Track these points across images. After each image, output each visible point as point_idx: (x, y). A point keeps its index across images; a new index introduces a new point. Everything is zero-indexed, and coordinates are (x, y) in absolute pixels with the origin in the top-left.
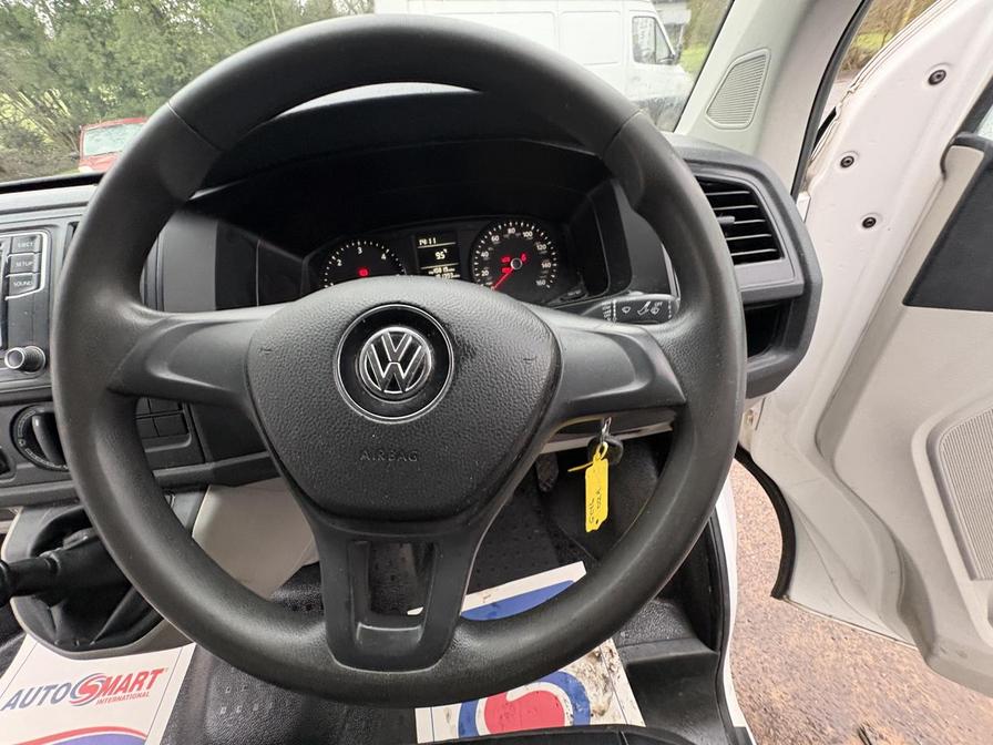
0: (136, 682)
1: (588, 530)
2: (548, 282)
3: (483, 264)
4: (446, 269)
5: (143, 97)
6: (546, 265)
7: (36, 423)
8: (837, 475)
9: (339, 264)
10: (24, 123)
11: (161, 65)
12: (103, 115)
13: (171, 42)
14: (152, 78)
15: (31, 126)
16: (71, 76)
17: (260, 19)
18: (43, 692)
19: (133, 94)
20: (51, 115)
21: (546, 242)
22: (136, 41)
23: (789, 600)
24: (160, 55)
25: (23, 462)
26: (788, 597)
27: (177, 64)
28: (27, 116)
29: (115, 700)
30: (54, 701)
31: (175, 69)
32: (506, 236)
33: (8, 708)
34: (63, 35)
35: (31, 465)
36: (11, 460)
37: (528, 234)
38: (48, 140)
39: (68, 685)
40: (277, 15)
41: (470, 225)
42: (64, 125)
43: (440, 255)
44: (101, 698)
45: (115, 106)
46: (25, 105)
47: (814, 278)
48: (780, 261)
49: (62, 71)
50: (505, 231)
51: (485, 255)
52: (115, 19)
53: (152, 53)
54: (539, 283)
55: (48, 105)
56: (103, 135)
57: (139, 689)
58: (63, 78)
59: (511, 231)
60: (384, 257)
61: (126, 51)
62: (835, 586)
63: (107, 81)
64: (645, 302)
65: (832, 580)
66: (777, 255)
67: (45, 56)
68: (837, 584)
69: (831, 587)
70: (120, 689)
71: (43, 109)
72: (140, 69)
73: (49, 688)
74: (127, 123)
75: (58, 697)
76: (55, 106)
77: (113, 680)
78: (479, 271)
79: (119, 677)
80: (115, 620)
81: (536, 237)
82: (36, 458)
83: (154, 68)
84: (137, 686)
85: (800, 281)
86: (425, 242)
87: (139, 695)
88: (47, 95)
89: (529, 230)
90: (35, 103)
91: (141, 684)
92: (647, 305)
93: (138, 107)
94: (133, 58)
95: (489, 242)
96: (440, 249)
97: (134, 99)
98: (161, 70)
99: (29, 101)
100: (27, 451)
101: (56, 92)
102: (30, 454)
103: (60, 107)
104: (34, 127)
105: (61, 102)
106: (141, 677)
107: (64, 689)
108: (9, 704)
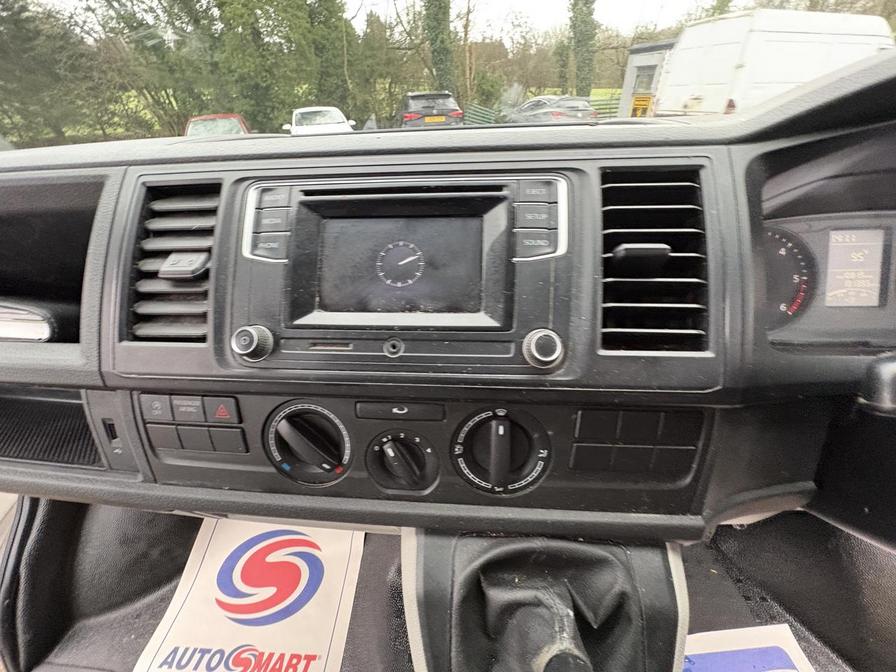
10: (142, 113)
11: (252, 74)
12: (200, 111)
13: (263, 56)
14: (243, 84)
15: (147, 115)
16: (183, 79)
17: (333, 42)
19: (227, 95)
20: (163, 108)
22: (237, 55)
24: (253, 66)
27: (264, 74)
28: (145, 107)
30: (209, 668)
31: (262, 78)
38: (157, 128)
40: (347, 40)
42: (171, 116)
46: (146, 99)
49: (178, 75)
52: (223, 38)
53: (248, 64)
55: (162, 100)
58: (177, 81)
61: (228, 62)
63: (209, 84)
67: (168, 62)
71: (157, 102)
72: (236, 76)
75: (212, 666)
76: (167, 101)
83: (246, 76)
88: (163, 92)
90: (153, 98)
93: (228, 105)
94: (233, 67)
97: (226, 100)
98: (251, 78)
99: (148, 96)
100: (461, 461)
101: (170, 92)
102: (463, 465)
103: (170, 103)
104: (149, 116)
105: (172, 100)
106: (295, 661)
107: (218, 656)
108: (165, 662)
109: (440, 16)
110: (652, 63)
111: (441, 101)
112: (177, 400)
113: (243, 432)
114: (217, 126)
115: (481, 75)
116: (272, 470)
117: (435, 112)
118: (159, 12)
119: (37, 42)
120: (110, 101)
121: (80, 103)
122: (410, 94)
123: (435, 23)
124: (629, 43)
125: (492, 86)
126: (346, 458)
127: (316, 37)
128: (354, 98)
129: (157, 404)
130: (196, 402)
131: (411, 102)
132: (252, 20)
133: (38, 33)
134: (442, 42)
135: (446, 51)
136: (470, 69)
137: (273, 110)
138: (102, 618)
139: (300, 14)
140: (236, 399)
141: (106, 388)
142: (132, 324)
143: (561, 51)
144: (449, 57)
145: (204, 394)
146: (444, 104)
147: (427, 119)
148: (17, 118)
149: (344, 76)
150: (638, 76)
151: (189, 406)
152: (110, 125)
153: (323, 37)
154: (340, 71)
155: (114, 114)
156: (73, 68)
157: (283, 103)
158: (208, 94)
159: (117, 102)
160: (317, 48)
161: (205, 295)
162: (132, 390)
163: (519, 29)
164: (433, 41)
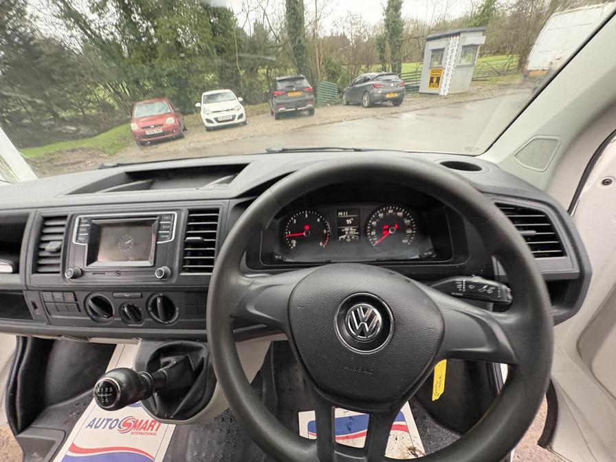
0: (150, 425)
1: (433, 400)
2: (409, 241)
3: (372, 228)
4: (351, 229)
5: (165, 87)
6: (409, 231)
7: (159, 301)
8: (594, 376)
9: (295, 222)
10: (108, 100)
11: (176, 71)
12: (145, 97)
14: (171, 77)
16: (132, 77)
17: (229, 46)
18: (105, 422)
19: (161, 85)
20: (121, 97)
21: (410, 219)
22: (166, 59)
23: (551, 450)
24: (176, 66)
25: (148, 318)
26: (551, 448)
27: (184, 70)
28: (109, 96)
29: (139, 433)
30: (110, 428)
31: (183, 73)
32: (387, 214)
33: (89, 427)
34: (132, 56)
35: (151, 320)
36: (143, 316)
37: (400, 214)
38: (117, 108)
39: (117, 420)
41: (368, 207)
43: (349, 222)
44: (133, 431)
45: (151, 91)
46: (110, 91)
47: (586, 269)
48: (564, 258)
49: (129, 74)
50: (387, 211)
51: (374, 223)
52: (157, 48)
53: (173, 65)
54: (404, 241)
55: (120, 91)
56: (144, 107)
57: (152, 430)
58: (129, 78)
59: (390, 211)
60: (319, 220)
61: (160, 64)
62: (588, 448)
63: (149, 79)
64: (485, 285)
65: (586, 443)
66: (562, 254)
67: (122, 67)
68: (589, 445)
69: (585, 447)
70: (142, 428)
71: (118, 93)
72: (166, 73)
73: (108, 420)
74: (156, 101)
75: (112, 426)
76: (123, 92)
77: (139, 422)
78: (370, 232)
79: (142, 421)
80: (183, 406)
81: (405, 215)
82: (154, 316)
83: (173, 72)
84: (151, 428)
85: (577, 270)
86: (341, 214)
87: (151, 434)
88: (120, 86)
89: (401, 211)
90: (114, 90)
91: (153, 427)
92: (485, 287)
93: (162, 92)
94: (164, 67)
95: (377, 217)
96: (349, 218)
97: (160, 88)
98: (176, 73)
99: (111, 89)
100: (151, 312)
101: (125, 85)
102: (152, 314)
103: (125, 92)
104: (111, 101)
105: (126, 90)
106: (153, 424)
107: (115, 422)
108: (89, 425)
109: (297, 25)
110: (442, 47)
111: (298, 82)
112: (55, 294)
113: (77, 305)
114: (154, 107)
115: (327, 61)
116: (89, 318)
117: (294, 89)
118: (116, 34)
119: (40, 59)
120: (86, 94)
121: (68, 96)
122: (277, 78)
123: (295, 30)
124: (426, 33)
125: (335, 68)
126: (114, 313)
127: (217, 43)
128: (244, 82)
129: (48, 296)
130: (60, 294)
131: (278, 84)
132: (175, 36)
133: (41, 53)
134: (299, 41)
135: (303, 48)
136: (319, 58)
137: (190, 94)
138: (60, 405)
139: (205, 30)
140: (74, 293)
141: (28, 290)
142: (36, 268)
143: (380, 42)
144: (305, 51)
145: (63, 292)
146: (300, 84)
147: (289, 94)
148: (30, 109)
149: (237, 67)
150: (432, 56)
151: (58, 296)
152: (88, 108)
153: (222, 43)
154: (234, 64)
155: (89, 101)
156: (63, 75)
157: (197, 88)
158: (149, 85)
159: (91, 93)
160: (218, 51)
161: (59, 257)
162: (39, 291)
163: (355, 26)
164: (293, 41)
